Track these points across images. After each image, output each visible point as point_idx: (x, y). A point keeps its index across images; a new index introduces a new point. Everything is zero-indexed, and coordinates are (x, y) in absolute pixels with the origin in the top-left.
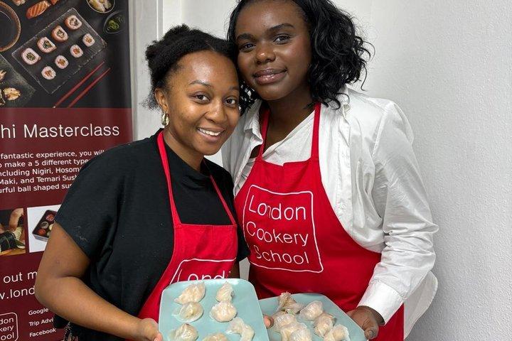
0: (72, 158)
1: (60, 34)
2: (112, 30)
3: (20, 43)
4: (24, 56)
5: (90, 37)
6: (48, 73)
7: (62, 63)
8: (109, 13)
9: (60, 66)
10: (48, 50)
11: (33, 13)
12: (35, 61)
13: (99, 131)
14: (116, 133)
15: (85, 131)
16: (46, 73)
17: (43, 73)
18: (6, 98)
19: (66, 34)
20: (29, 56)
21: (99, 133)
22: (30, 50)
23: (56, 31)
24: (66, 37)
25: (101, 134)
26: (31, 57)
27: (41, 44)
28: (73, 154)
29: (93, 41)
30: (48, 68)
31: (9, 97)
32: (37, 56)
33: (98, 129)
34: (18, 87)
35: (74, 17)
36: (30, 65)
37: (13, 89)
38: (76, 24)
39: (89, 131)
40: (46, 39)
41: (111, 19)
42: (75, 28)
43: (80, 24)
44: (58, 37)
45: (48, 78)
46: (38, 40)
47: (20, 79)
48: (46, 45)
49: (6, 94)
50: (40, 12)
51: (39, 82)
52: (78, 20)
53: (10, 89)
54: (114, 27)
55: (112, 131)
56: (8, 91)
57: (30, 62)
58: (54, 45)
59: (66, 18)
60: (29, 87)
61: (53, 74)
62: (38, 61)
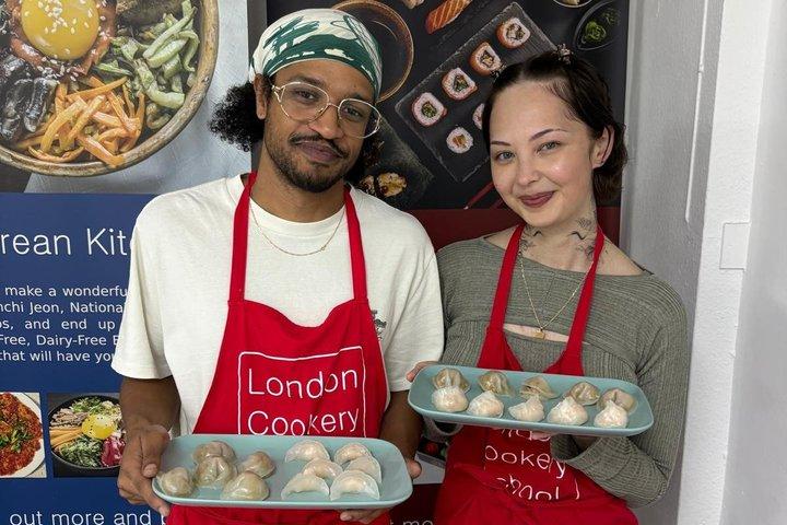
1: (486, 60)
2: (591, 43)
3: (410, 83)
4: (417, 108)
6: (459, 140)
8: (588, 7)
10: (461, 95)
11: (438, 20)
12: (437, 118)
16: (454, 141)
17: (450, 140)
18: (381, 191)
19: (497, 59)
20: (426, 108)
22: (428, 97)
23: (478, 54)
24: (497, 65)
26: (429, 110)
27: (448, 84)
30: (459, 131)
31: (387, 190)
32: (440, 108)
34: (402, 171)
35: (516, 21)
36: (426, 127)
37: (394, 175)
38: (519, 35)
40: (459, 71)
41: (590, 19)
42: (517, 43)
43: (527, 34)
44: (482, 66)
45: (459, 150)
46: (444, 75)
47: (407, 155)
48: (458, 85)
49: (381, 185)
50: (450, 18)
51: (440, 158)
52: (524, 29)
53: (389, 175)
54: (596, 36)
56: (385, 179)
57: (426, 121)
58: (472, 84)
59: (500, 25)
60: (423, 170)
61: (468, 142)
62: (442, 117)
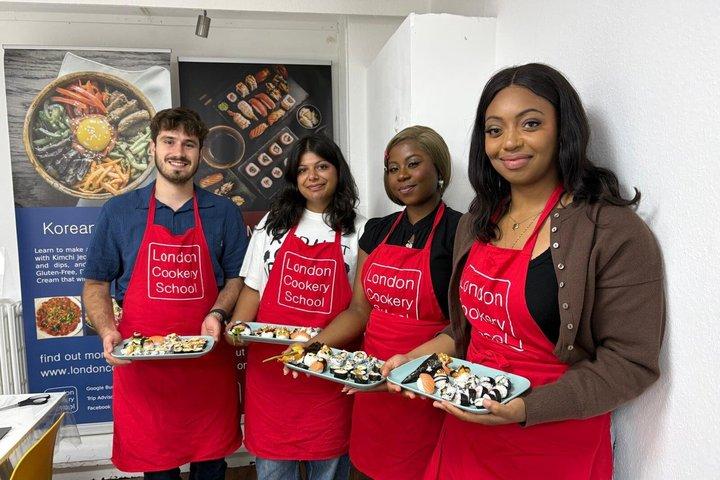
1: (276, 150)
3: (244, 159)
4: (248, 169)
6: (266, 182)
7: (278, 173)
8: (317, 128)
9: (276, 176)
10: (266, 164)
11: (255, 134)
12: (256, 173)
16: (264, 182)
17: (262, 182)
18: (234, 204)
19: (280, 149)
20: (251, 169)
22: (252, 165)
23: (272, 147)
24: (281, 151)
26: (253, 170)
27: (260, 160)
30: (266, 178)
32: (258, 169)
34: (242, 195)
35: (287, 134)
36: (252, 177)
37: (239, 197)
38: (289, 140)
40: (265, 154)
42: (289, 143)
43: (292, 139)
44: (274, 152)
45: (266, 186)
46: (259, 156)
47: (244, 188)
48: (264, 160)
50: (260, 133)
51: (259, 190)
52: (290, 137)
56: (235, 199)
57: (252, 174)
58: (271, 160)
59: (280, 136)
60: (251, 195)
61: (271, 182)
62: (259, 173)
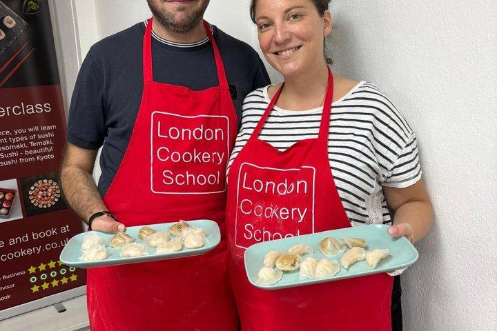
0: (7, 137)
2: (32, 11)
5: (11, 19)
13: (31, 109)
14: (48, 109)
15: (17, 110)
21: (31, 111)
25: (33, 112)
28: (7, 133)
29: (14, 23)
33: (30, 107)
39: (21, 110)
54: (34, 8)
55: (43, 107)
